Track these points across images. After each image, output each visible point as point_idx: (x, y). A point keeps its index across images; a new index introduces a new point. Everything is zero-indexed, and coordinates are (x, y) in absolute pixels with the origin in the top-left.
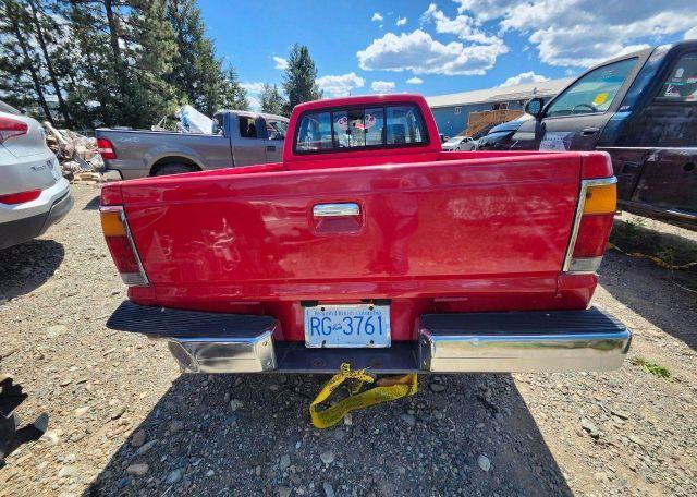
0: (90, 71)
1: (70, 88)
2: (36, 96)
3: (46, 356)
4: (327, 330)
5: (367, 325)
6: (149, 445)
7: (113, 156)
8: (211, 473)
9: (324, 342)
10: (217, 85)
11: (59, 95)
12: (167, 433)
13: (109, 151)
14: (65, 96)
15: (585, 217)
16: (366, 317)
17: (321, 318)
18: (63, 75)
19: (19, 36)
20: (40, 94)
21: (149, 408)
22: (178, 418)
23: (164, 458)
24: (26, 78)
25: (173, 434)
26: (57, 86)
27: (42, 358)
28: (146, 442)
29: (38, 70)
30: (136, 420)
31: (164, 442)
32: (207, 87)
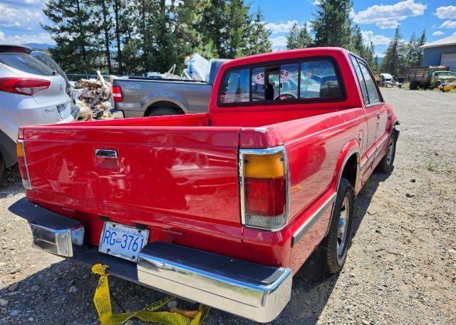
0: (143, 26)
1: (126, 41)
2: (105, 49)
3: (8, 230)
4: (112, 242)
5: (135, 243)
6: (15, 293)
7: (120, 100)
8: (31, 319)
9: (109, 250)
10: (241, 30)
11: (119, 47)
12: (27, 290)
13: (119, 95)
14: (122, 47)
15: (246, 179)
16: (135, 237)
17: (111, 231)
18: (124, 32)
19: (104, 6)
20: (108, 48)
21: (30, 274)
22: (39, 285)
23: (17, 302)
24: (102, 36)
25: (30, 292)
26: (118, 40)
27: (5, 231)
28: (16, 290)
29: (109, 29)
30: (19, 278)
31: (23, 294)
32: (232, 32)
